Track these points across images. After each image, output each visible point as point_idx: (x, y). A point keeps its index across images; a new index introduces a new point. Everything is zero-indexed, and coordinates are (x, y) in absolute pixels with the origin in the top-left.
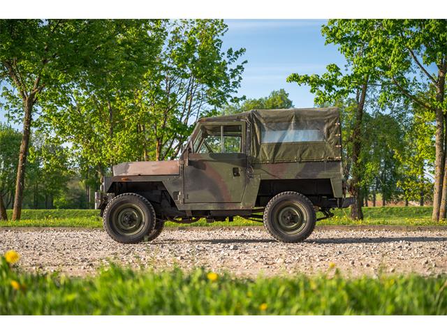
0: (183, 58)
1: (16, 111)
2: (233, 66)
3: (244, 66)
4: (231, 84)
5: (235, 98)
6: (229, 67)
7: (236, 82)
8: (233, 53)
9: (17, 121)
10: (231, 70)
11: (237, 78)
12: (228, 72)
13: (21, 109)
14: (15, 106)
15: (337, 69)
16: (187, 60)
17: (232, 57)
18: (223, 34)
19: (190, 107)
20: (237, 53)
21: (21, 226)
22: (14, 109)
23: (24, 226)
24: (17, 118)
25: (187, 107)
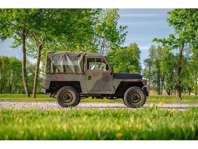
0: (101, 30)
1: (30, 52)
2: (122, 33)
3: (126, 34)
4: (121, 41)
5: (122, 47)
6: (120, 33)
7: (123, 40)
8: (122, 28)
9: (31, 56)
10: (121, 35)
11: (124, 38)
12: (120, 36)
13: (33, 51)
14: (30, 50)
15: (173, 37)
16: (103, 30)
17: (122, 29)
18: (117, 20)
19: (103, 51)
20: (124, 28)
21: (42, 101)
22: (29, 51)
23: (44, 101)
24: (31, 55)
25: (102, 51)
